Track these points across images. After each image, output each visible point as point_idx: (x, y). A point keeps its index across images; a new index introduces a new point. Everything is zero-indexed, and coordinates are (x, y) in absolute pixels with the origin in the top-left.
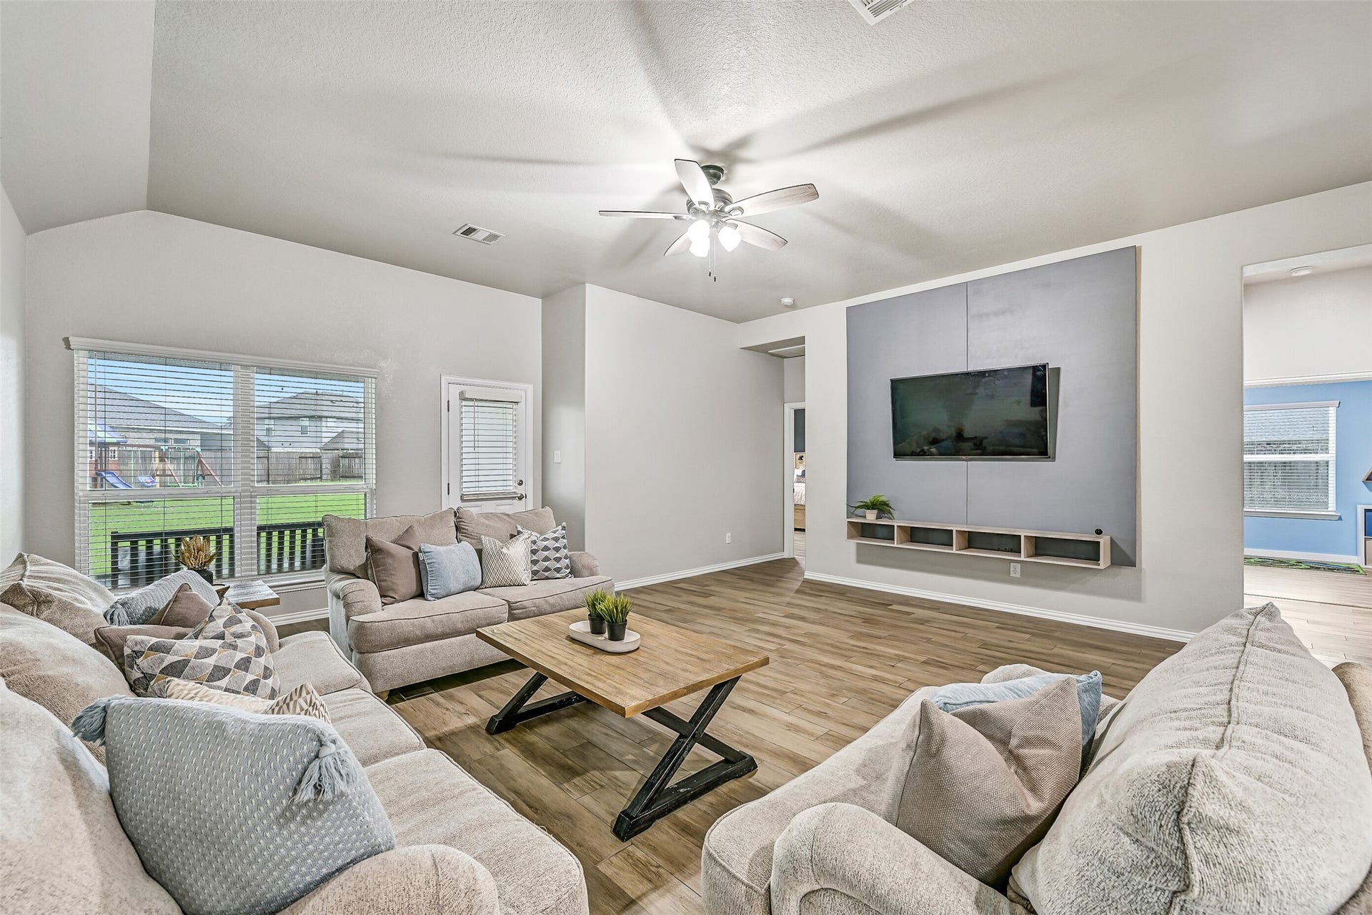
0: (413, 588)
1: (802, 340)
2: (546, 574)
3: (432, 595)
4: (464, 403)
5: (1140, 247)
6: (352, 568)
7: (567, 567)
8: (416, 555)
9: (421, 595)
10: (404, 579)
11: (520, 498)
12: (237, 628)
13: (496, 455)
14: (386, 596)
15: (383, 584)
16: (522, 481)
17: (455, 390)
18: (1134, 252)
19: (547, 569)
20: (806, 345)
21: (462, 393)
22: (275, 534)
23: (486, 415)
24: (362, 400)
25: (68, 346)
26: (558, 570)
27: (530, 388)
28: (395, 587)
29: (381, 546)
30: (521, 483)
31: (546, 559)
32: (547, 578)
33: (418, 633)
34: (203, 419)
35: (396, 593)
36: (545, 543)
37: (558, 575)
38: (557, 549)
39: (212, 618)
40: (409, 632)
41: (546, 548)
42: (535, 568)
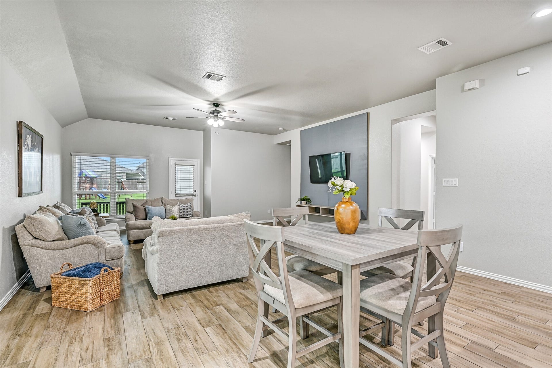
0: (144, 217)
1: (290, 142)
2: (184, 216)
3: (149, 219)
4: (176, 166)
5: (369, 113)
6: (131, 211)
7: (190, 214)
8: (145, 208)
9: (146, 219)
10: (142, 215)
11: (195, 196)
12: (90, 215)
13: (187, 182)
14: (136, 218)
15: (136, 215)
16: (196, 190)
17: (173, 162)
18: (368, 114)
19: (184, 215)
20: (291, 144)
21: (175, 163)
22: (122, 204)
23: (183, 169)
24: (146, 166)
25: (71, 155)
26: (187, 215)
27: (199, 160)
28: (139, 216)
29: (136, 206)
30: (195, 191)
31: (184, 212)
32: (184, 217)
33: (141, 227)
34: (129, 169)
35: (139, 218)
36: (184, 207)
37: (187, 217)
38: (187, 209)
39: (86, 213)
40: (139, 226)
41: (184, 209)
42: (181, 214)
